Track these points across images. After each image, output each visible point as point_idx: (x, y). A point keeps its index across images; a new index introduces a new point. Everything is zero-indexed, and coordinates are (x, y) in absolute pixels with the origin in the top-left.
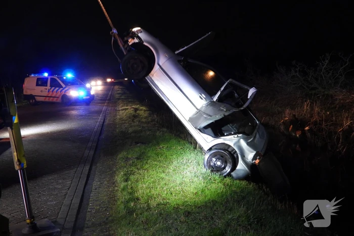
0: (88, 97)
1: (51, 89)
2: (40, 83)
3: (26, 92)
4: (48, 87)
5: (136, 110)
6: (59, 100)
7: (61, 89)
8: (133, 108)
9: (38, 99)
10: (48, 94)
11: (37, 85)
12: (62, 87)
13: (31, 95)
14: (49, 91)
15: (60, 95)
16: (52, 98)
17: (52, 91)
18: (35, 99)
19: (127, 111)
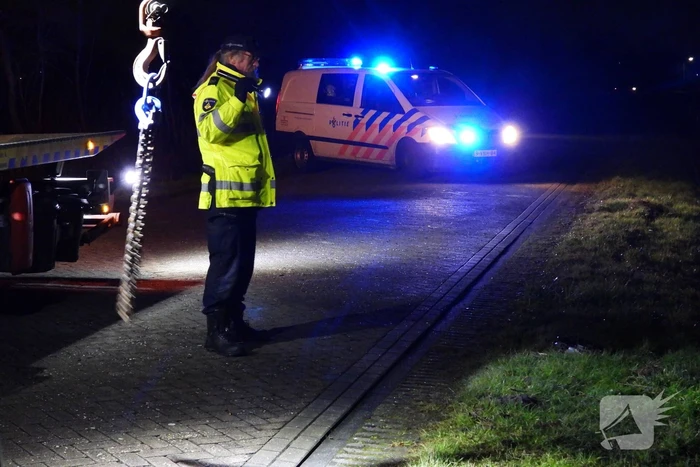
0: (491, 153)
1: (364, 113)
2: (331, 92)
3: (284, 121)
4: (356, 109)
5: (656, 211)
6: (388, 157)
7: (399, 117)
8: (644, 203)
9: (321, 149)
10: (354, 134)
11: (322, 98)
12: (401, 111)
13: (299, 133)
14: (356, 123)
15: (391, 141)
16: (364, 149)
17: (369, 124)
18: (310, 150)
19: (617, 215)
